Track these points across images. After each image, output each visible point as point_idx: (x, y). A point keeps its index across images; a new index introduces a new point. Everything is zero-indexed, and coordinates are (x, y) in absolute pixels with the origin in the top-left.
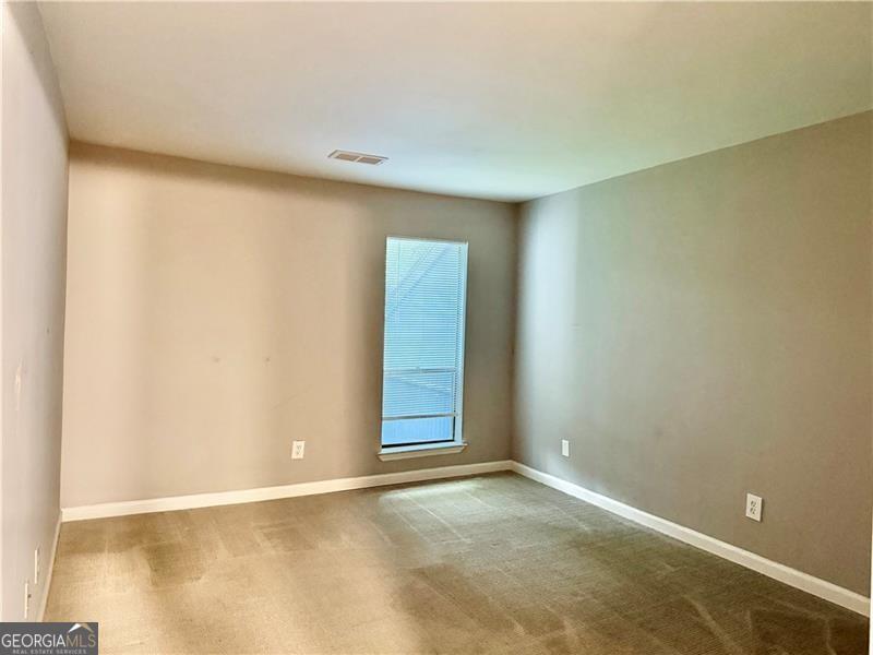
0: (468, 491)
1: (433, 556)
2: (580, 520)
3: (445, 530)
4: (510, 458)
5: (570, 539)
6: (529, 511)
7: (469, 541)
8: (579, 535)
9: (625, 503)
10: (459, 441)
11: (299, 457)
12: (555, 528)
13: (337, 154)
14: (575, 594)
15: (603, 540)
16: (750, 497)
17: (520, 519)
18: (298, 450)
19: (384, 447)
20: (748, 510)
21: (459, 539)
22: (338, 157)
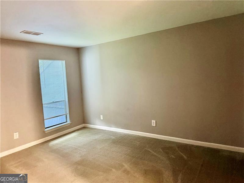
0: (76, 136)
1: (77, 157)
2: (111, 136)
3: (76, 149)
4: (84, 123)
5: (111, 141)
6: (97, 137)
7: (85, 150)
8: (113, 140)
9: (121, 128)
10: (69, 122)
11: (17, 138)
12: (106, 140)
13: (24, 32)
14: (121, 156)
15: (119, 140)
16: (153, 121)
17: (95, 140)
18: (16, 136)
19: (46, 128)
20: (152, 124)
21: (81, 150)
22: (24, 33)
